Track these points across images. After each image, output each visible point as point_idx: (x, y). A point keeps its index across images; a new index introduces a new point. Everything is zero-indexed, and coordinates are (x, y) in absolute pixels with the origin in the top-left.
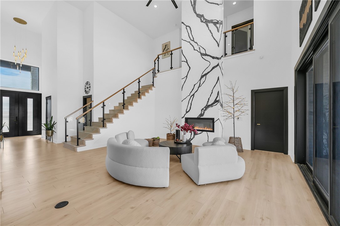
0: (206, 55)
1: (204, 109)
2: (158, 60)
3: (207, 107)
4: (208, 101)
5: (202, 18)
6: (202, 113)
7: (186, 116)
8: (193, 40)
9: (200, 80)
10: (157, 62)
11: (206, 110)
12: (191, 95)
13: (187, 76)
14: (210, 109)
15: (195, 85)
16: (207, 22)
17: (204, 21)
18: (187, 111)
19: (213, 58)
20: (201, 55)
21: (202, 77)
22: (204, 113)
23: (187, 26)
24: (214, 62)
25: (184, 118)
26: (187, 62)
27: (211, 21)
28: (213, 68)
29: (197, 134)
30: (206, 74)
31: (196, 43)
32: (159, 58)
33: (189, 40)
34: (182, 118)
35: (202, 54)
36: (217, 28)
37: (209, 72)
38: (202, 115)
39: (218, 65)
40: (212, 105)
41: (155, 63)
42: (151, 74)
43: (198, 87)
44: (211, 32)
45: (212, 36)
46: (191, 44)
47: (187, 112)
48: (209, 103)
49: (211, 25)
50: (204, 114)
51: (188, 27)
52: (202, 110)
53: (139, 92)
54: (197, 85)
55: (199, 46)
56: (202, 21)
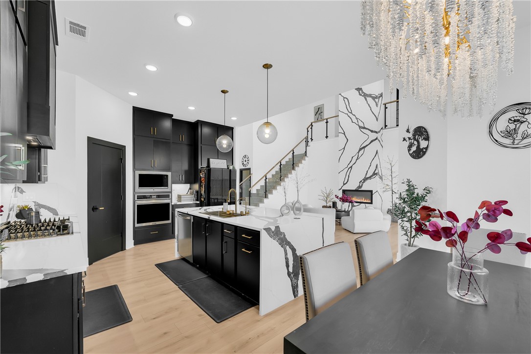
0: (364, 128)
1: (363, 181)
2: (311, 128)
3: (365, 179)
4: (366, 174)
5: (361, 91)
7: (343, 188)
8: (351, 113)
9: (358, 153)
10: (310, 130)
11: (364, 182)
12: (348, 167)
13: (344, 148)
14: (368, 181)
15: (352, 157)
16: (366, 96)
17: (363, 95)
18: (345, 183)
19: (372, 131)
20: (360, 128)
21: (360, 149)
23: (344, 98)
24: (373, 136)
25: (341, 190)
26: (344, 134)
27: (370, 96)
28: (372, 141)
29: (355, 206)
30: (364, 147)
31: (354, 115)
32: (312, 126)
33: (347, 112)
34: (339, 190)
35: (360, 127)
36: (376, 102)
37: (367, 145)
38: (360, 187)
39: (376, 139)
40: (370, 178)
41: (308, 131)
42: (304, 143)
43: (357, 160)
44: (369, 106)
45: (371, 109)
46: (349, 116)
47: (344, 184)
48: (368, 176)
49: (369, 99)
50: (362, 186)
51: (345, 99)
52: (360, 182)
53: (294, 164)
54: (355, 158)
55: (357, 119)
56: (361, 95)
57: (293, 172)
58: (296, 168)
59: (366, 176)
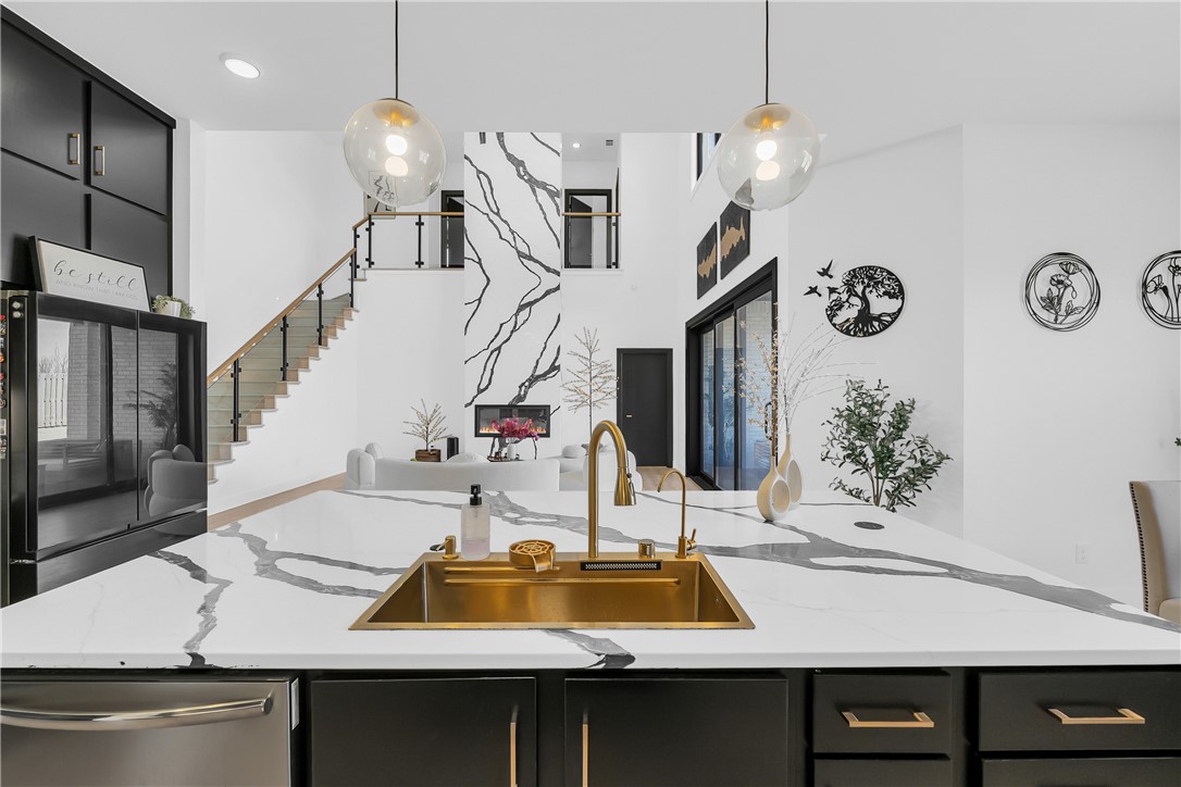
0: (530, 258)
1: (527, 384)
2: (369, 230)
3: (533, 379)
4: (536, 367)
5: (521, 169)
6: (522, 393)
7: (478, 401)
8: (498, 214)
9: (516, 314)
10: (362, 231)
11: (530, 386)
12: (492, 348)
13: (480, 300)
14: (540, 384)
15: (501, 325)
16: (533, 183)
17: (526, 178)
18: (482, 387)
19: (548, 269)
20: (519, 256)
21: (521, 308)
22: (526, 393)
23: (479, 172)
24: (550, 281)
25: (472, 407)
26: (480, 263)
27: (544, 186)
28: (548, 293)
30: (530, 304)
31: (505, 222)
32: (371, 224)
33: (487, 211)
34: (466, 406)
35: (521, 255)
36: (556, 205)
37: (537, 301)
38: (520, 398)
39: (558, 288)
40: (544, 376)
41: (356, 236)
42: (346, 268)
43: (512, 332)
44: (542, 209)
45: (545, 218)
46: (491, 221)
47: (480, 391)
48: (539, 372)
49: (542, 194)
50: (525, 395)
51: (481, 175)
52: (520, 387)
53: (321, 326)
54: (510, 326)
55: (513, 233)
56: (522, 177)
57: (322, 351)
58: (330, 341)
59: (535, 371)
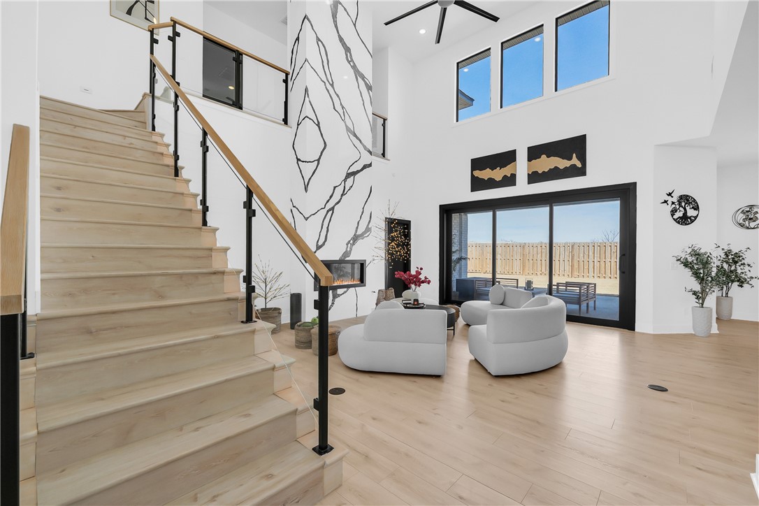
0: (354, 134)
1: (351, 242)
3: (356, 238)
4: (357, 228)
5: (348, 54)
6: (349, 249)
9: (345, 180)
11: (354, 244)
12: (327, 208)
13: (319, 160)
14: (360, 242)
15: (335, 187)
16: (356, 70)
17: (351, 64)
18: (320, 244)
19: (365, 147)
20: (347, 130)
21: (349, 175)
22: (351, 249)
23: (318, 39)
24: (366, 157)
26: (318, 125)
27: (363, 78)
28: (365, 167)
29: (339, 295)
30: (354, 174)
31: (338, 96)
33: (324, 79)
35: (348, 129)
36: (370, 97)
37: (358, 172)
38: (347, 254)
39: (371, 165)
40: (362, 236)
43: (342, 195)
45: (363, 104)
46: (327, 90)
47: (319, 247)
48: (359, 232)
49: (362, 84)
50: (350, 251)
51: (319, 42)
52: (347, 244)
54: (339, 191)
55: (343, 107)
56: (349, 62)
59: (356, 231)
